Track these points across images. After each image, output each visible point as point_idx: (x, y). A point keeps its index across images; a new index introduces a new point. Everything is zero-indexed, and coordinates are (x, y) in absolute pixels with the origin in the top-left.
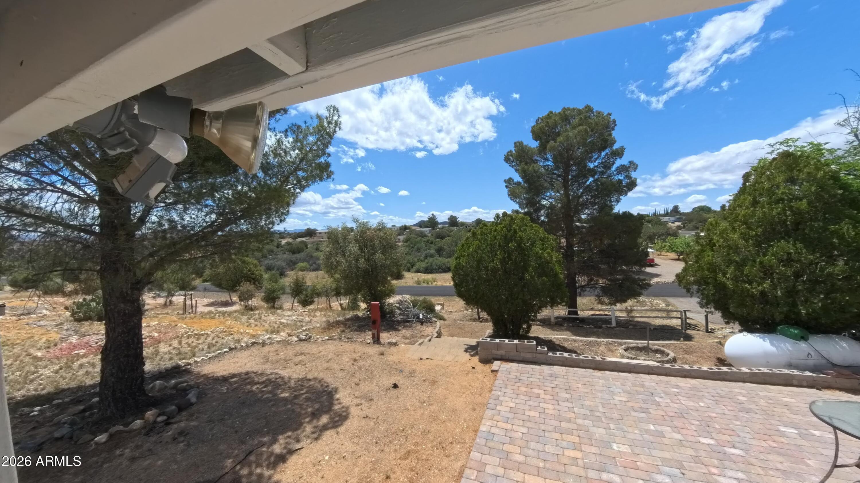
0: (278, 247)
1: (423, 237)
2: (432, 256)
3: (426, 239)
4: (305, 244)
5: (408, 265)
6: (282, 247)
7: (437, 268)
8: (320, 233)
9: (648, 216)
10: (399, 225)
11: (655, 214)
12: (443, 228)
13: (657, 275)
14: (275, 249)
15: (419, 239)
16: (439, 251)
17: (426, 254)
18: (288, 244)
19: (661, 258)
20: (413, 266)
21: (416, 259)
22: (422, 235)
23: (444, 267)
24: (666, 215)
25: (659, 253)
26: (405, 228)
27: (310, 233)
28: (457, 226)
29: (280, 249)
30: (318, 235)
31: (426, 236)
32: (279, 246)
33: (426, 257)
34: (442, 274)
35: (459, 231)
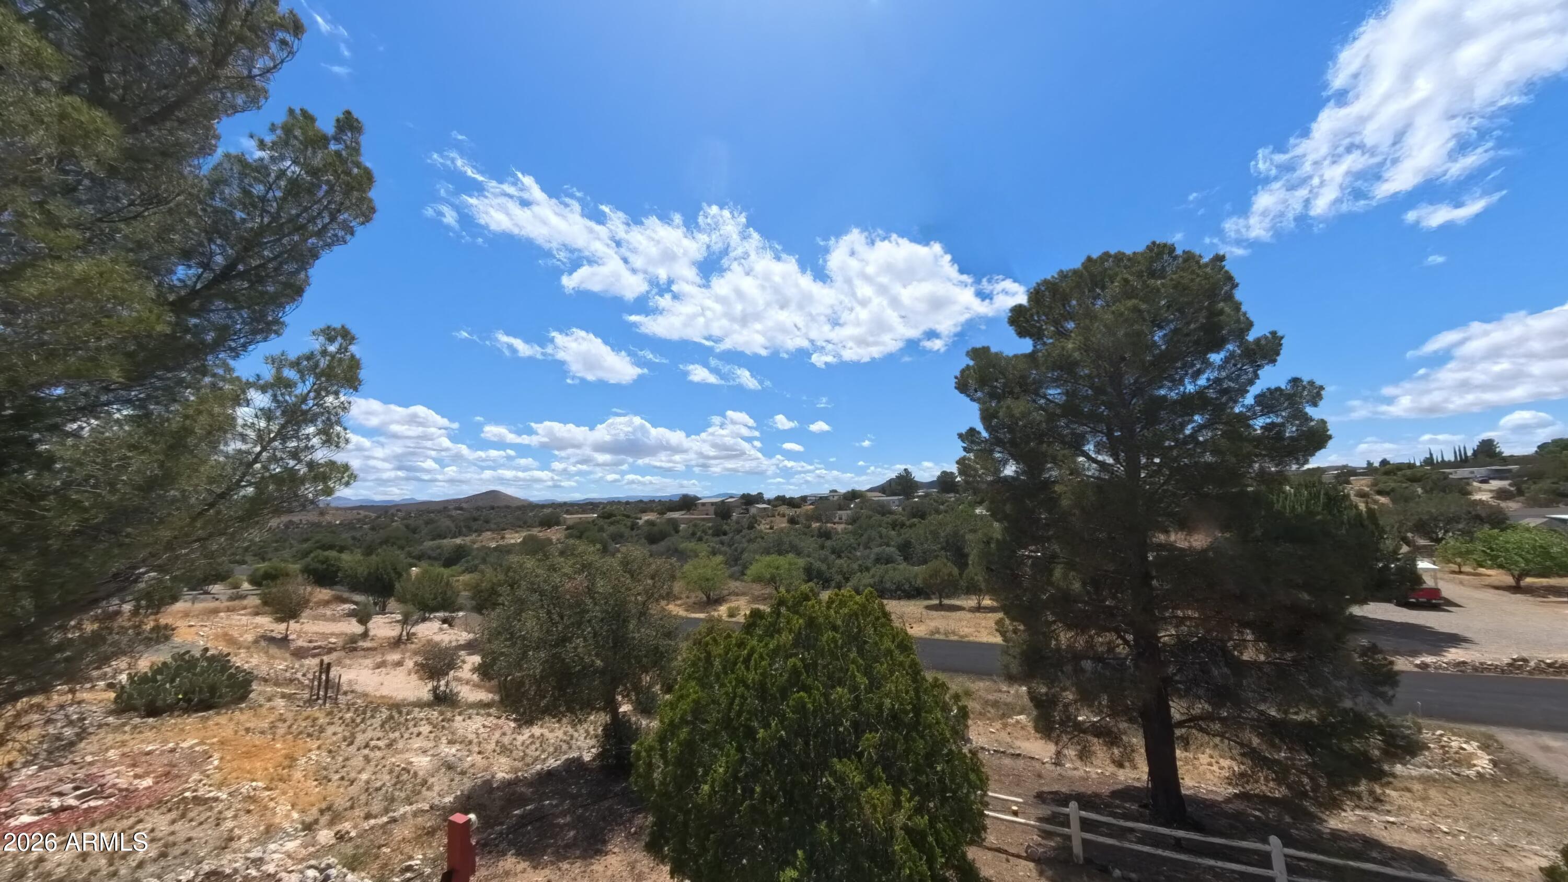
0: (632, 529)
1: (883, 515)
2: (889, 560)
3: (889, 518)
4: (674, 524)
5: (839, 578)
6: (639, 528)
7: (894, 587)
8: (704, 504)
9: (1411, 466)
10: (842, 490)
11: (1429, 461)
12: (927, 495)
13: (1455, 640)
14: (627, 532)
15: (878, 517)
16: (905, 549)
17: (877, 554)
18: (650, 523)
19: (1461, 583)
20: (847, 580)
21: (855, 566)
22: (883, 510)
23: (907, 587)
24: (1463, 461)
25: (1455, 567)
26: (853, 495)
27: (687, 503)
28: (957, 492)
29: (634, 533)
30: (700, 508)
31: (891, 513)
32: (634, 527)
33: (878, 560)
34: (902, 603)
35: (959, 501)
